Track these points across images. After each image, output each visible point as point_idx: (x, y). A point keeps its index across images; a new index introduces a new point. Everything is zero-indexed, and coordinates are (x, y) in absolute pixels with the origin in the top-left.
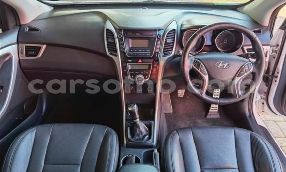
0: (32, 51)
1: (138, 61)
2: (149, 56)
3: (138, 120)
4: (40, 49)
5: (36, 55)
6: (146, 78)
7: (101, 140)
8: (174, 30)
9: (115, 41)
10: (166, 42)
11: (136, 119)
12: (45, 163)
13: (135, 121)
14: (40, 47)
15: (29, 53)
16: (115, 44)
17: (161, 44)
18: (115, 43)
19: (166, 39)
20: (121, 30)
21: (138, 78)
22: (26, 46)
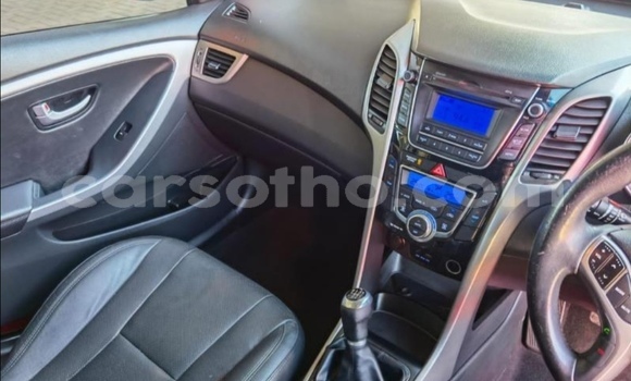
0: (218, 63)
1: (434, 168)
2: (473, 161)
3: (361, 343)
4: (232, 62)
5: (222, 75)
6: (439, 229)
7: (252, 345)
8: (608, 100)
9: (391, 87)
10: (552, 133)
11: (355, 339)
12: (121, 333)
13: (352, 344)
14: (234, 58)
15: (211, 65)
16: (390, 94)
17: (531, 136)
18: (389, 92)
19: (557, 125)
20: (422, 58)
21: (415, 219)
22: (210, 49)
